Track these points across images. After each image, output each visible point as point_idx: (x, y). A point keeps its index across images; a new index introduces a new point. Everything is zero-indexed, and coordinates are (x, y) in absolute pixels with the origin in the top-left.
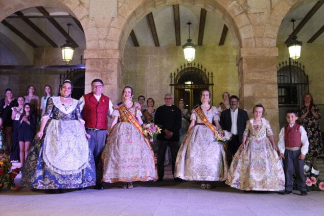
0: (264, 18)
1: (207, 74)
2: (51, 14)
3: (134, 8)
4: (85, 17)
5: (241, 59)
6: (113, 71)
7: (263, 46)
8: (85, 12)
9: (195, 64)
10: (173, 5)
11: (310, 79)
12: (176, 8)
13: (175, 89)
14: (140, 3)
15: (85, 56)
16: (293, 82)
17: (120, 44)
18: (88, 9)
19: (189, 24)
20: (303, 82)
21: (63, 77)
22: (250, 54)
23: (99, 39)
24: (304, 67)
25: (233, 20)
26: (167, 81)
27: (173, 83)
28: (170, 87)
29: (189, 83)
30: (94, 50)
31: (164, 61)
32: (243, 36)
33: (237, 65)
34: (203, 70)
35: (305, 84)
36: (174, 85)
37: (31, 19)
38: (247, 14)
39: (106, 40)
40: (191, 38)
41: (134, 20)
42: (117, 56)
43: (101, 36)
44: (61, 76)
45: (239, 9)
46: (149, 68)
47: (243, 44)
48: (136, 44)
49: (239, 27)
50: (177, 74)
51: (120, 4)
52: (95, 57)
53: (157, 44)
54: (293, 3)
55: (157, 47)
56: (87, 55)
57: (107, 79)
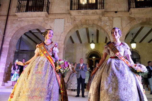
1: (100, 54)
2: (41, 31)
3: (70, 28)
6: (61, 52)
9: (95, 50)
10: (86, 28)
11: (141, 56)
12: (87, 29)
13: (88, 59)
14: (72, 27)
16: (134, 58)
17: (64, 42)
18: (53, 29)
20: (138, 58)
24: (138, 52)
25: (107, 33)
26: (84, 57)
28: (86, 59)
31: (84, 49)
34: (99, 52)
39: (59, 40)
40: (93, 40)
41: (70, 33)
42: (63, 46)
43: (57, 39)
45: (110, 29)
46: (77, 51)
48: (73, 42)
49: (110, 36)
50: (88, 54)
51: (65, 27)
53: (81, 42)
54: (131, 27)
55: (81, 44)
57: (59, 55)
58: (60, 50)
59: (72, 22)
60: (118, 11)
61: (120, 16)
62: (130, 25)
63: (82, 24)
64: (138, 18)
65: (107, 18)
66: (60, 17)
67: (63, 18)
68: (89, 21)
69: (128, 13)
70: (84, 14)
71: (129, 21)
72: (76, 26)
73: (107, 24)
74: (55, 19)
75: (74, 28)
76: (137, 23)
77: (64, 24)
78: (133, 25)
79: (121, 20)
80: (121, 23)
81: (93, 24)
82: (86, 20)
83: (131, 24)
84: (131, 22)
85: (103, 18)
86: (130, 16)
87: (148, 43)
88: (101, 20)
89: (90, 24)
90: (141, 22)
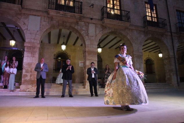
0: (94, 38)
4: (26, 29)
5: (85, 51)
6: (36, 52)
7: (93, 47)
8: (26, 27)
11: (102, 60)
12: (60, 31)
13: (56, 60)
15: (25, 45)
18: (28, 26)
19: (64, 36)
22: (89, 50)
23: (31, 39)
24: (101, 56)
26: (52, 57)
28: (54, 59)
29: (60, 58)
30: (29, 43)
31: (52, 49)
32: (87, 43)
33: (84, 53)
34: (67, 54)
38: (88, 36)
39: (34, 39)
41: (46, 32)
42: (39, 46)
43: (32, 38)
45: (85, 34)
46: (45, 51)
47: (87, 46)
50: (57, 54)
51: (41, 26)
52: (29, 46)
53: (50, 42)
54: (103, 35)
55: (50, 44)
56: (26, 44)
57: (34, 55)
58: (36, 49)
59: (49, 21)
60: (93, 18)
61: (95, 23)
62: (102, 33)
63: (59, 25)
64: (109, 27)
65: (83, 22)
66: (36, 14)
67: (39, 16)
68: (66, 23)
69: (101, 21)
70: (63, 16)
71: (101, 29)
72: (53, 27)
73: (83, 29)
74: (30, 15)
75: (51, 28)
76: (107, 32)
77: (41, 22)
78: (105, 33)
79: (95, 27)
80: (95, 30)
81: (70, 27)
82: (63, 22)
84: (103, 30)
85: (80, 23)
86: (103, 24)
88: (78, 24)
89: (67, 26)
90: (110, 31)
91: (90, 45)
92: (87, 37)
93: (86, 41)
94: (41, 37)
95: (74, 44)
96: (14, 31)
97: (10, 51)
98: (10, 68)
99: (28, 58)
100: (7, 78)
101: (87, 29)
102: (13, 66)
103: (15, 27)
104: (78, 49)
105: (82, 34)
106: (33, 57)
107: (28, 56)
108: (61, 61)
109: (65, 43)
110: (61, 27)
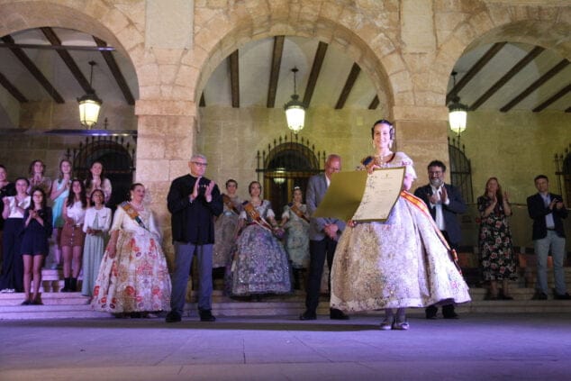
0: (427, 61)
1: (316, 154)
2: (66, 43)
3: (222, 34)
4: (137, 46)
6: (185, 137)
7: (426, 104)
8: (138, 39)
9: (297, 138)
10: (275, 38)
11: (473, 165)
13: (265, 177)
14: (230, 28)
15: (138, 111)
18: (143, 33)
19: (295, 70)
20: (463, 169)
21: (72, 152)
22: (407, 116)
23: (162, 83)
24: (464, 147)
25: (379, 62)
26: (251, 165)
27: (261, 167)
28: (256, 174)
30: (153, 101)
31: (247, 131)
32: (396, 87)
34: (310, 147)
35: (466, 173)
36: (264, 171)
37: (26, 51)
38: (400, 54)
39: (173, 84)
40: (297, 93)
42: (192, 112)
43: (164, 79)
44: (68, 152)
45: (388, 46)
46: (221, 142)
47: (396, 101)
49: (389, 74)
50: (267, 153)
51: (197, 29)
52: (155, 113)
53: (235, 103)
54: (469, 42)
55: (236, 109)
56: (139, 109)
57: (175, 149)
58: (180, 127)
59: (228, 3)
62: (468, 33)
63: (270, 17)
68: (301, 7)
71: (463, 17)
72: (246, 27)
73: (379, 24)
75: (237, 33)
76: (493, 27)
77: (194, 11)
78: (479, 32)
79: (433, 10)
80: (434, 23)
81: (321, 19)
82: (290, 2)
83: (472, 27)
84: (472, 20)
87: (502, 114)
88: (353, 4)
89: (303, 22)
90: (507, 21)
91: (411, 94)
92: (395, 57)
93: (393, 80)
94: (201, 75)
95: (340, 104)
96: (92, 63)
97: (81, 150)
98: (84, 206)
99: (154, 162)
100: (77, 249)
101: (397, 26)
102: (95, 199)
103: (93, 44)
104: (360, 123)
105: (372, 48)
106: (173, 158)
107: (152, 158)
108: (289, 181)
109: (301, 99)
110: (278, 29)
